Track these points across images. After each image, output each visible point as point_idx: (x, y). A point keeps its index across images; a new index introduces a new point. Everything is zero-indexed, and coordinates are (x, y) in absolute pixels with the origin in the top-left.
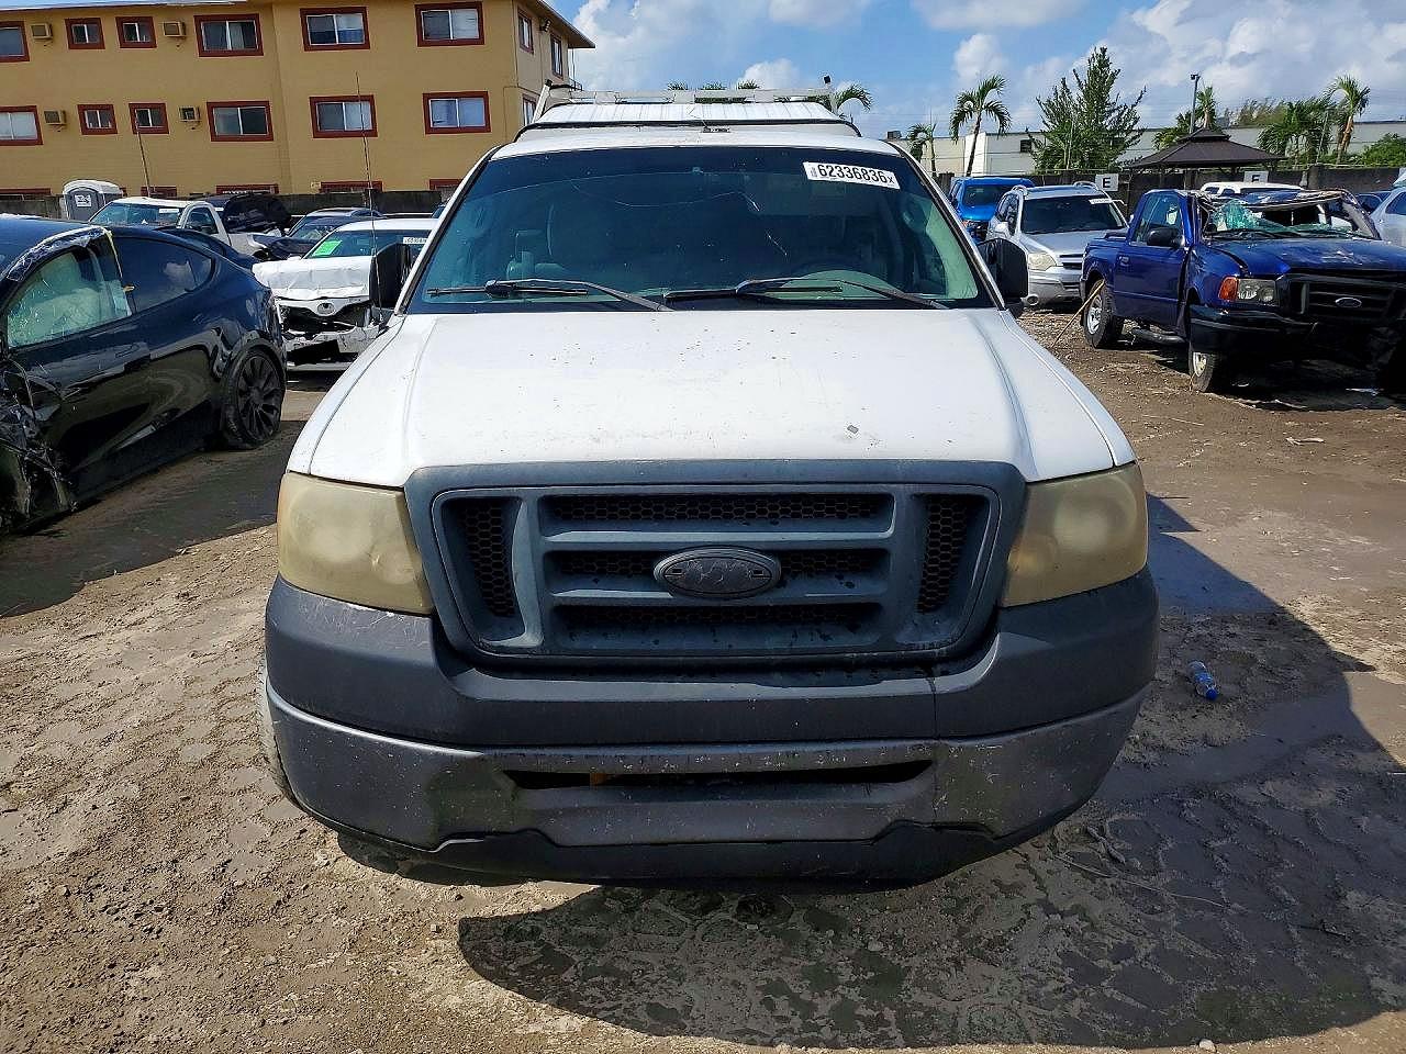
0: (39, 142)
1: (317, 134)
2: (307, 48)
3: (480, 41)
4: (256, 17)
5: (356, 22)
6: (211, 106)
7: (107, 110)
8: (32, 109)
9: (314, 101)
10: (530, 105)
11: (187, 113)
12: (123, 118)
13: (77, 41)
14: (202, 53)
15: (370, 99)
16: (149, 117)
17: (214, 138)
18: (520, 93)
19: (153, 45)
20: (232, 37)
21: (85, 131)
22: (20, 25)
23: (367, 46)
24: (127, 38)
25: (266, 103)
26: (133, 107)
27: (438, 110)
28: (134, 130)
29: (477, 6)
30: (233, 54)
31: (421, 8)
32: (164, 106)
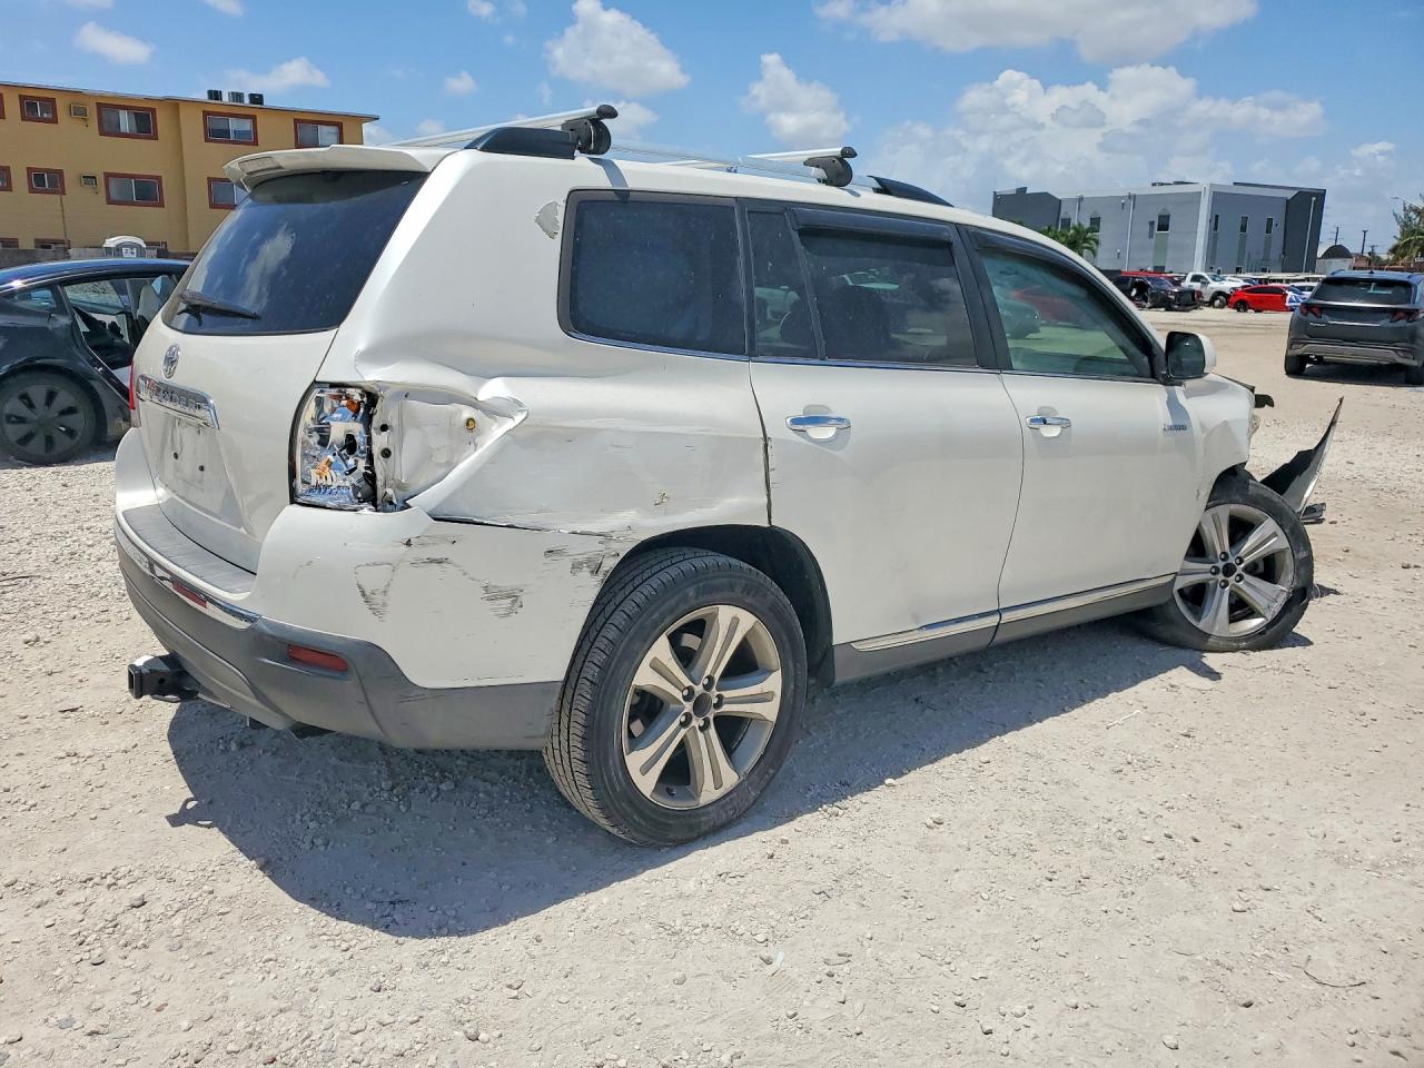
1: (212, 205)
4: (153, 111)
5: (247, 125)
6: (108, 176)
7: (4, 171)
9: (210, 180)
11: (90, 179)
12: (20, 180)
14: (102, 133)
16: (45, 181)
17: (110, 201)
19: (54, 120)
20: (125, 121)
23: (254, 143)
24: (28, 113)
25: (159, 178)
26: (29, 170)
28: (32, 190)
29: (340, 126)
30: (125, 135)
31: (296, 121)
32: (60, 172)
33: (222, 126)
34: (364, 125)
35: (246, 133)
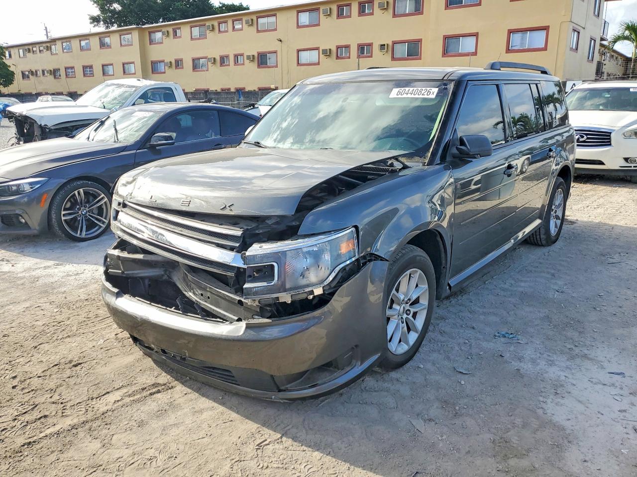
0: (318, 64)
2: (446, 8)
6: (394, 43)
7: (347, 47)
9: (445, 37)
10: (576, 33)
11: (382, 46)
13: (340, 15)
14: (394, 15)
15: (476, 35)
16: (364, 50)
17: (393, 60)
18: (571, 26)
19: (372, 14)
20: (409, 6)
21: (337, 58)
22: (318, 9)
23: (479, 4)
24: (362, 12)
25: (421, 40)
26: (359, 45)
27: (516, 38)
28: (359, 57)
30: (408, 15)
32: (372, 44)
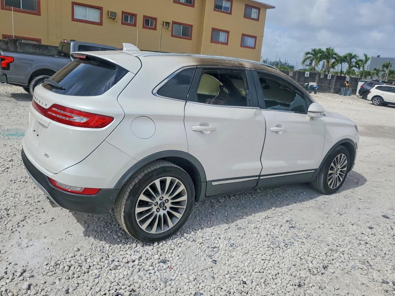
0: (101, 24)
1: (212, 41)
2: (214, 10)
3: (257, 20)
5: (229, 5)
6: (174, 23)
7: (133, 15)
8: (100, 9)
11: (167, 23)
14: (174, 2)
15: (228, 32)
17: (172, 36)
21: (123, 23)
23: (230, 13)
25: (191, 26)
26: (144, 16)
28: (144, 27)
29: (259, 9)
30: (182, 4)
31: (246, 5)
32: (155, 19)
33: (220, 4)
34: (267, 9)
35: (228, 8)
